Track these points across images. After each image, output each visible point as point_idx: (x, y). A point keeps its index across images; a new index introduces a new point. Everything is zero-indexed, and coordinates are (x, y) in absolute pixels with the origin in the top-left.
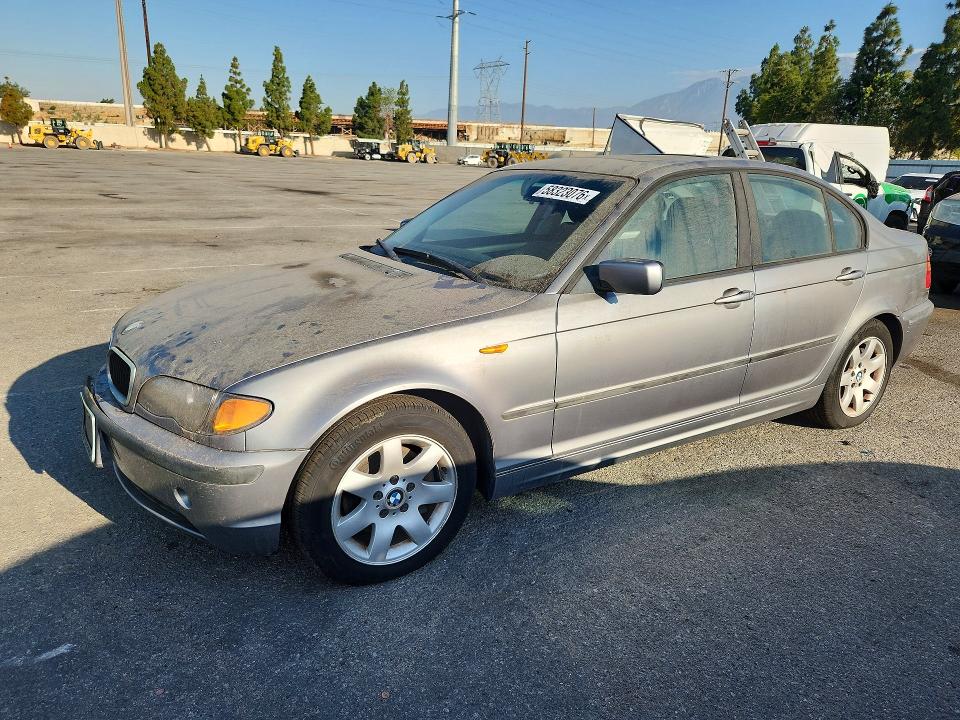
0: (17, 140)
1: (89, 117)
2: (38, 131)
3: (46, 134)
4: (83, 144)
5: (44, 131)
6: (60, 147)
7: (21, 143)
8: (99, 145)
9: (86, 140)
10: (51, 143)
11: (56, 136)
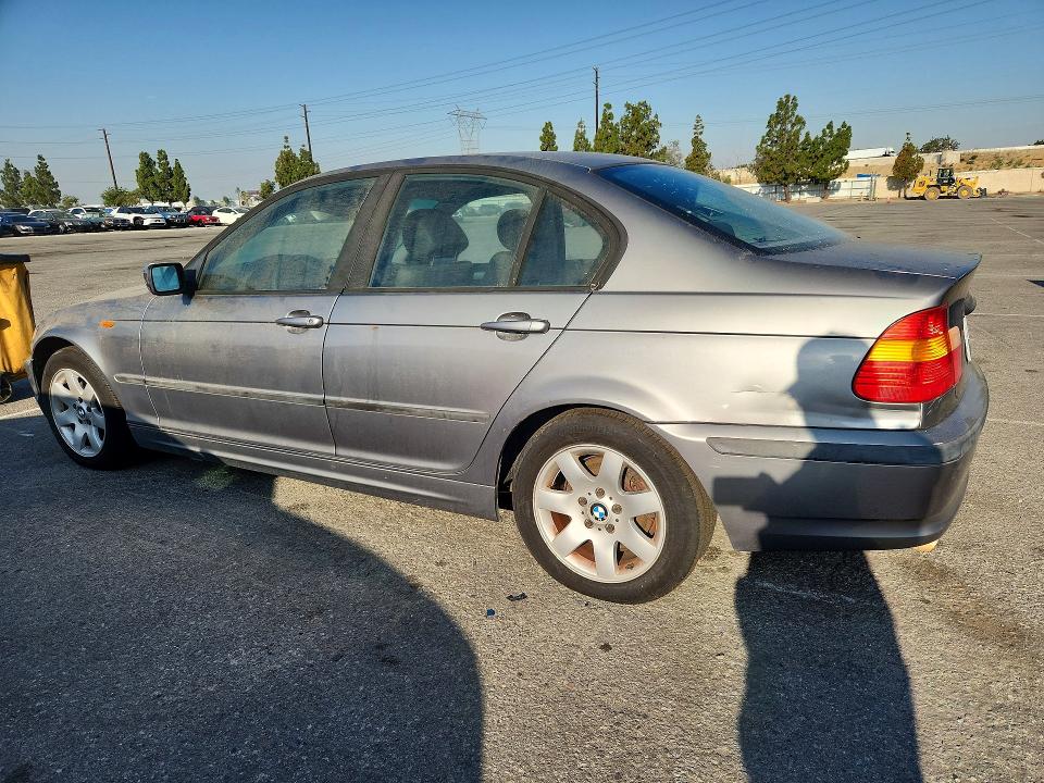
0: (902, 195)
1: (1009, 164)
2: (922, 184)
3: (929, 186)
4: (965, 193)
5: (928, 183)
6: (940, 197)
7: (905, 197)
8: (983, 192)
9: (969, 189)
10: (932, 195)
11: (938, 187)
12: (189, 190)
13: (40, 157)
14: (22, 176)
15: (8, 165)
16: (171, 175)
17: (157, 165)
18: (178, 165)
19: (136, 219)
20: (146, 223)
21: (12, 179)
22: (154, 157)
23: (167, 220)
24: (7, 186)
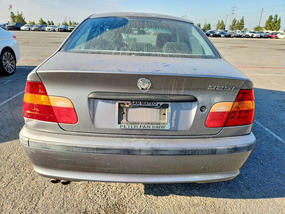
12: (280, 27)
13: (243, 17)
14: (237, 22)
15: (235, 19)
16: (276, 22)
17: (273, 19)
18: (280, 19)
19: (252, 35)
20: (254, 36)
21: (234, 23)
22: (273, 17)
23: (261, 36)
24: (233, 24)
